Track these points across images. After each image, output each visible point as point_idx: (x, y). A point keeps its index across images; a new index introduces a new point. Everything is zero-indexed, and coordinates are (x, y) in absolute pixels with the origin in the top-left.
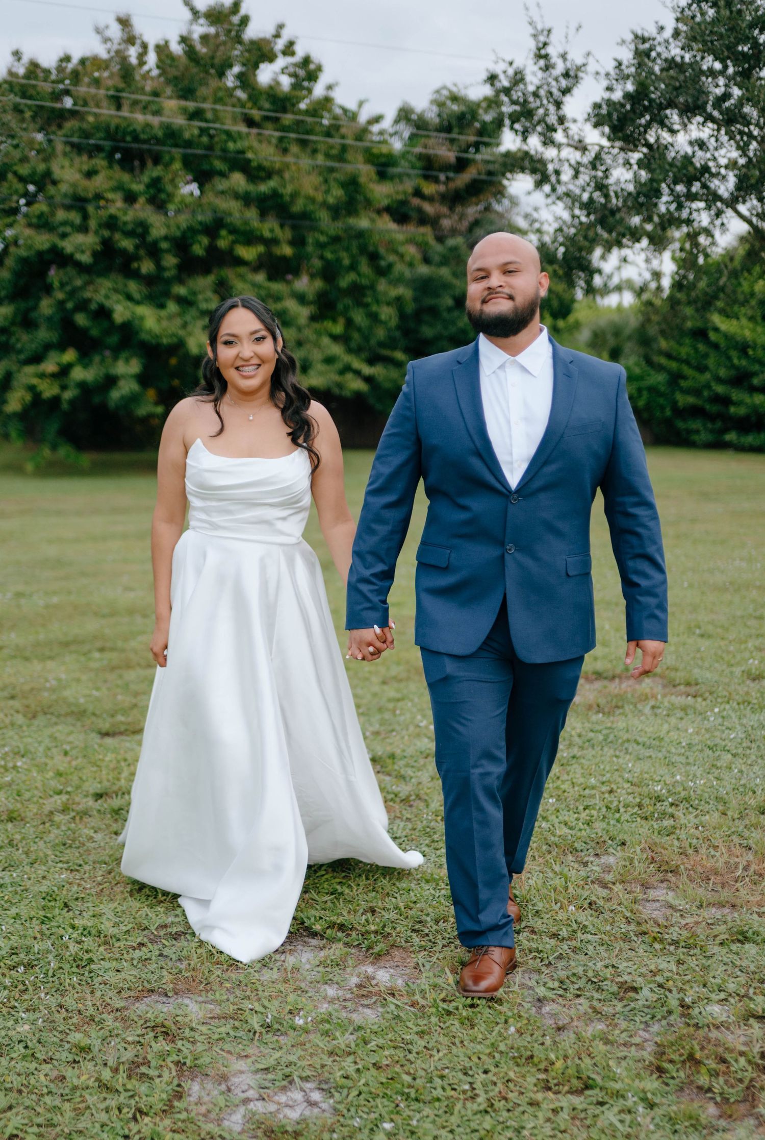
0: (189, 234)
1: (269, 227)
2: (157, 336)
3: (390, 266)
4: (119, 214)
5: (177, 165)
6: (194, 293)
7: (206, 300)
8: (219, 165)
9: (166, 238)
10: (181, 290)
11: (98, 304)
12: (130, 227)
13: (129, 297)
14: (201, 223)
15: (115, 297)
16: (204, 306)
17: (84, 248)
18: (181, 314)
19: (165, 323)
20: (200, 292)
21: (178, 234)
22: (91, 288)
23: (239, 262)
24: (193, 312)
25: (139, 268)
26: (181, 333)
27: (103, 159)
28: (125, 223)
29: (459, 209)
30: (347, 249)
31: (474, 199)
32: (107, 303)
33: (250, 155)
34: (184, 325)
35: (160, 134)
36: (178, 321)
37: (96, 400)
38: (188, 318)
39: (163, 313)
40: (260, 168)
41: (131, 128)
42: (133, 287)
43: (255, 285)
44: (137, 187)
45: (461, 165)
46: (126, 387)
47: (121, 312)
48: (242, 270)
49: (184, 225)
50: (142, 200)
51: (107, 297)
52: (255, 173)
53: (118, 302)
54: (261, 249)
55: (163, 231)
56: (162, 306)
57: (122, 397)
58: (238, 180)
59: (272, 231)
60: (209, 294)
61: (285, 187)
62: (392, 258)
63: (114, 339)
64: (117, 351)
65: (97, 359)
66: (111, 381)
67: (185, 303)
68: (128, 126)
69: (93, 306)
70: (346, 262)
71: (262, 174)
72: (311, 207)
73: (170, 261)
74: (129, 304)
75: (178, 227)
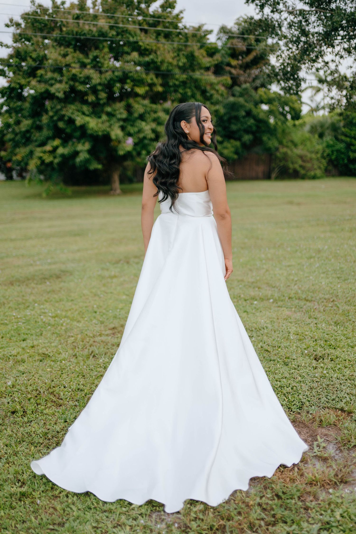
0: (112, 82)
1: (151, 78)
2: (96, 131)
3: (212, 95)
4: (78, 74)
5: (106, 50)
6: (115, 111)
7: (121, 113)
8: (126, 49)
9: (100, 84)
10: (109, 109)
11: (68, 117)
12: (82, 79)
13: (84, 114)
14: (117, 77)
15: (76, 113)
16: (119, 116)
17: (60, 90)
18: (109, 121)
19: (100, 125)
20: (117, 110)
21: (106, 82)
22: (65, 109)
23: (137, 95)
24: (114, 119)
25: (87, 100)
26: (108, 129)
27: (72, 48)
28: (80, 78)
29: (248, 71)
30: (190, 88)
31: (255, 67)
32: (73, 117)
33: (141, 43)
34: (110, 126)
35: (96, 34)
36: (107, 124)
37: (71, 163)
38: (112, 122)
39: (100, 120)
40: (146, 50)
41: (83, 33)
42: (85, 108)
43: (144, 106)
44: (87, 61)
45: (249, 51)
46: (83, 156)
47: (79, 120)
48: (139, 99)
49: (108, 78)
50: (89, 67)
51: (72, 113)
52: (143, 52)
53: (78, 116)
54: (147, 88)
55: (98, 81)
56: (100, 117)
57: (81, 161)
58: (135, 55)
59: (152, 79)
60: (122, 110)
61: (157, 58)
62: (213, 92)
63: (78, 134)
64: (79, 139)
65: (70, 143)
66: (76, 153)
67: (110, 115)
68: (82, 32)
69: (66, 118)
70: (189, 94)
71: (147, 53)
72: (170, 68)
73: (103, 95)
74: (83, 116)
75: (106, 79)
